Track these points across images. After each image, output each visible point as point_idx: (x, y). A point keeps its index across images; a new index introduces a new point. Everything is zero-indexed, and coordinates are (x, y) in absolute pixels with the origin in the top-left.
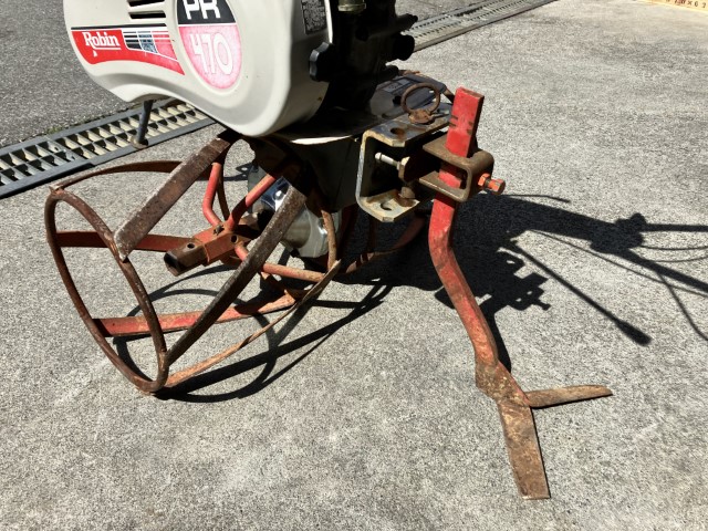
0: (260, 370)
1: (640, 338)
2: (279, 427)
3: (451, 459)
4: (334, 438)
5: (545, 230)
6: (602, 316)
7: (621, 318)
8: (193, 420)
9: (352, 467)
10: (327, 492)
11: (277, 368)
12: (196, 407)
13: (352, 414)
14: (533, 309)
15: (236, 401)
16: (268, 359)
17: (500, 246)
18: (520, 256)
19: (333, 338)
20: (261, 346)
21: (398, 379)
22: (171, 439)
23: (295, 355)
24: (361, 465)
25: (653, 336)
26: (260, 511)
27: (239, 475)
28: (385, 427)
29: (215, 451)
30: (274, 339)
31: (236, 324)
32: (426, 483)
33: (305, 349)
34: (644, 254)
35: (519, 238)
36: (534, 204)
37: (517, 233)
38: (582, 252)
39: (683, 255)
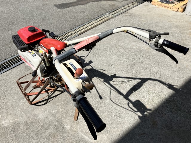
0: (46, 101)
1: (101, 98)
2: (47, 110)
3: (67, 115)
4: (53, 112)
6: (98, 94)
7: (100, 95)
8: (36, 108)
9: (54, 115)
10: (50, 119)
11: (49, 101)
12: (37, 106)
13: (57, 108)
14: (89, 92)
15: (42, 106)
19: (58, 97)
20: (47, 98)
21: (64, 103)
22: (33, 111)
23: (51, 99)
24: (56, 115)
25: (103, 98)
26: (42, 120)
27: (40, 116)
28: (60, 110)
29: (39, 112)
30: (49, 96)
31: (44, 94)
32: (63, 118)
33: (53, 98)
34: (111, 82)
35: (93, 79)
36: (99, 71)
37: (93, 77)
38: (101, 82)
39: (117, 83)
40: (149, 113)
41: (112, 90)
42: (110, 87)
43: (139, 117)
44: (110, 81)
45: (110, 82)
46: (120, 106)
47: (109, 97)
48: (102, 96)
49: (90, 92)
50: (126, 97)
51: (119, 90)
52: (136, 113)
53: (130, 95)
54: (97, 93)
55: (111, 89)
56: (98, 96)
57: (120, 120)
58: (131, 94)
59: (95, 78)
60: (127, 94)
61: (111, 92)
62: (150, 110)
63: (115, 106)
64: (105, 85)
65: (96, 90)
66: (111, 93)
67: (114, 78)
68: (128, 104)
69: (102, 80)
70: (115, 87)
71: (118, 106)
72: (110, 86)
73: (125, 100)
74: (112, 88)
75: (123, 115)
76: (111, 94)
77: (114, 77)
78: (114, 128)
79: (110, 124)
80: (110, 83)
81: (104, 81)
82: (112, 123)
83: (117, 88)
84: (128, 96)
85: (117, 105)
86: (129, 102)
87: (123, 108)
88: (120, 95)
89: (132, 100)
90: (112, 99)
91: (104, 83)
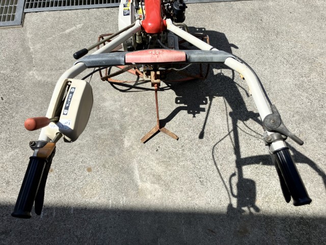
0: (128, 88)
1: (201, 136)
2: (120, 101)
3: (138, 127)
4: (126, 109)
5: (227, 100)
6: (202, 127)
7: (205, 131)
8: (109, 90)
9: (123, 115)
10: (116, 116)
11: (131, 90)
12: (112, 87)
13: (133, 108)
14: (192, 115)
15: (118, 91)
16: (131, 87)
17: (209, 96)
18: (209, 102)
19: (146, 92)
20: (132, 84)
21: (147, 108)
22: (104, 90)
23: (136, 90)
24: (125, 117)
25: (204, 139)
26: (105, 111)
27: (107, 104)
28: (135, 114)
29: (108, 97)
30: (136, 83)
31: (133, 75)
32: (130, 127)
33: (139, 90)
34: (240, 124)
35: (217, 98)
36: (238, 91)
37: (219, 96)
38: (225, 112)
39: (248, 131)
40: (251, 213)
41: (228, 137)
42: (230, 130)
43: (230, 206)
44: (241, 120)
45: (239, 121)
46: (218, 169)
47: (214, 144)
48: (205, 135)
49: (194, 117)
50: (241, 163)
51: (240, 144)
52: (231, 197)
53: (248, 164)
54: (203, 125)
55: (229, 134)
56: (201, 130)
57: (198, 187)
58: (253, 163)
59: (221, 99)
60: (246, 159)
61: (225, 137)
62: (257, 209)
63: (211, 163)
64: (226, 120)
65: (204, 120)
66: (222, 139)
67: (250, 119)
68: (234, 175)
69: (230, 109)
70: (239, 135)
71: (215, 167)
72: (231, 128)
73: (234, 165)
74: (232, 134)
75: (209, 184)
76: (222, 141)
77: (252, 118)
78: (181, 191)
79: (180, 181)
80: (236, 123)
81: (231, 114)
82: (185, 183)
83: (240, 138)
84: (244, 165)
85: (215, 163)
86: (237, 174)
87: (218, 174)
88: (233, 153)
89: (244, 173)
90: (215, 150)
91: (229, 116)
